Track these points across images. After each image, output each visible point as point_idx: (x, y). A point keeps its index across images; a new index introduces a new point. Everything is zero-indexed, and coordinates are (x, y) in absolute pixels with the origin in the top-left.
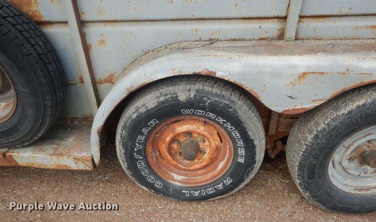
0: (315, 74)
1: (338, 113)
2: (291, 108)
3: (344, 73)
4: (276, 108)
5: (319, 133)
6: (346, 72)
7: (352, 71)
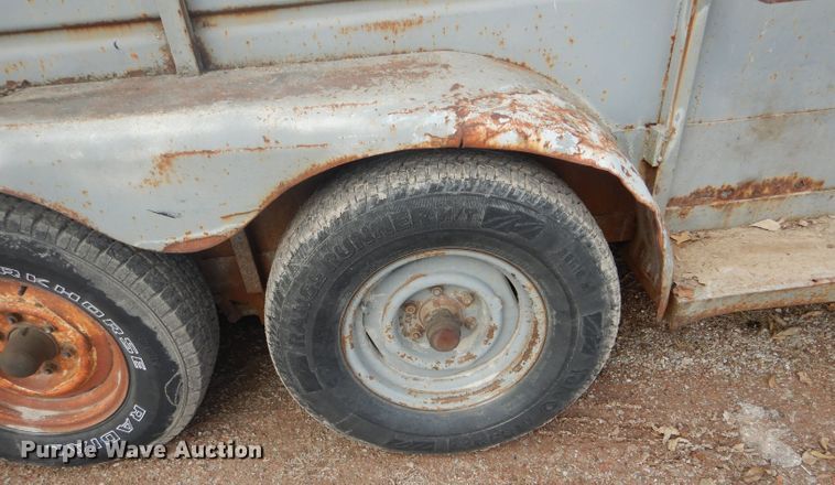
0: (193, 156)
1: (302, 240)
2: (180, 239)
3: (260, 148)
4: (144, 242)
5: (281, 288)
6: (263, 145)
7: (277, 142)
